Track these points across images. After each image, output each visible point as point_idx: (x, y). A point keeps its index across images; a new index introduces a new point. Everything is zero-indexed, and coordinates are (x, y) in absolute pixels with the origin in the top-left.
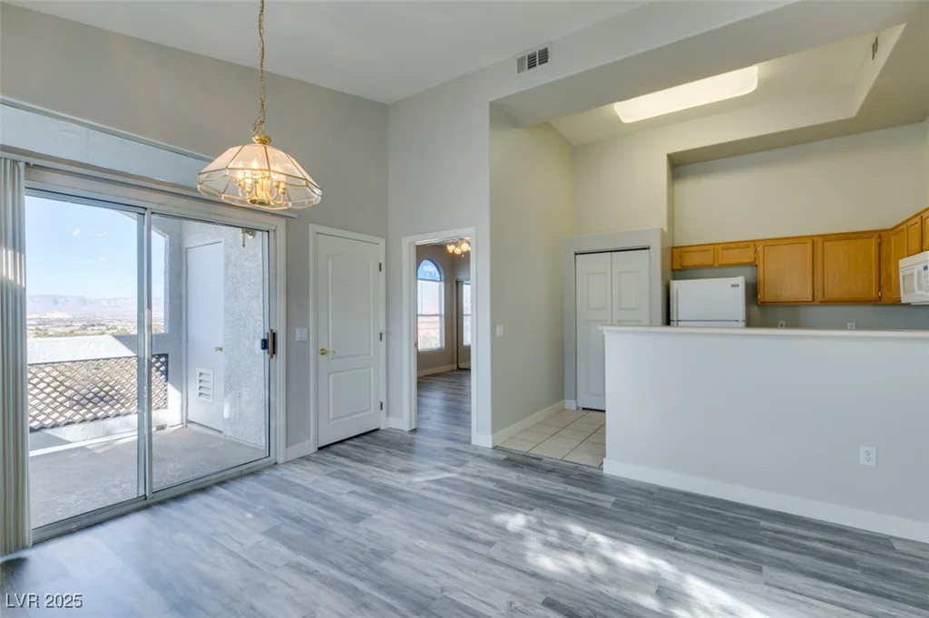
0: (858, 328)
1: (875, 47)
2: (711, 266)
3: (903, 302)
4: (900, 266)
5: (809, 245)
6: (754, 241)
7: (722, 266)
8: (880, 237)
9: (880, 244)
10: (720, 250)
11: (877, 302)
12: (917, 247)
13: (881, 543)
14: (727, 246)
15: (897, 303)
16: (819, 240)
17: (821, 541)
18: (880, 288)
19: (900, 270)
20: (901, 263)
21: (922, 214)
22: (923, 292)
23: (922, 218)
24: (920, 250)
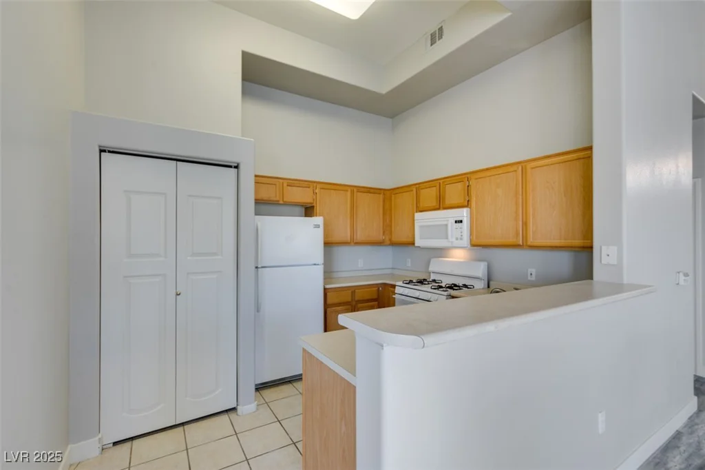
2: (276, 203)
3: (416, 245)
4: (416, 218)
5: (349, 194)
6: (314, 182)
7: (286, 204)
8: (385, 194)
9: (384, 200)
10: (285, 185)
11: (382, 243)
12: (434, 203)
14: (293, 183)
16: (355, 190)
18: (384, 233)
19: (416, 221)
20: (418, 216)
21: (441, 181)
22: (454, 240)
23: (440, 185)
24: (438, 207)
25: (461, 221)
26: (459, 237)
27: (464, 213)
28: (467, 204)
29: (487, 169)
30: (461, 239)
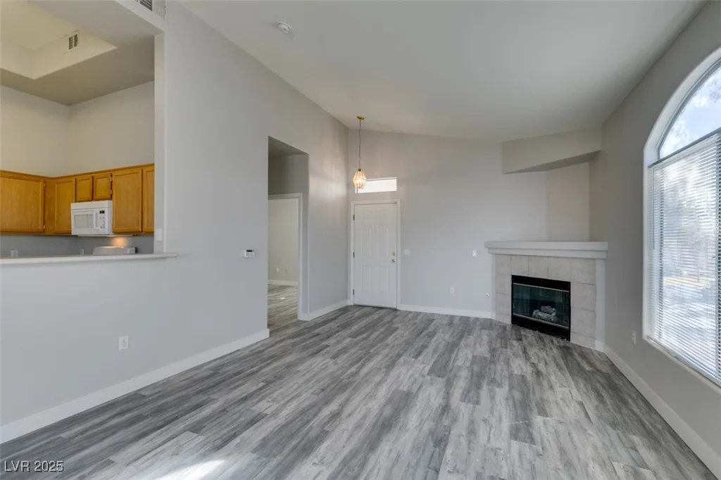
0: (22, 255)
1: (73, 42)
3: (73, 234)
4: (72, 208)
8: (45, 182)
9: (45, 188)
11: (41, 233)
12: (88, 195)
13: (135, 398)
15: (68, 235)
17: (112, 417)
18: (44, 222)
19: (72, 211)
20: (74, 206)
21: (94, 175)
22: (99, 228)
23: (93, 178)
24: (91, 198)
25: (103, 212)
26: (102, 224)
27: (105, 205)
28: (111, 198)
29: (123, 169)
30: (104, 227)
